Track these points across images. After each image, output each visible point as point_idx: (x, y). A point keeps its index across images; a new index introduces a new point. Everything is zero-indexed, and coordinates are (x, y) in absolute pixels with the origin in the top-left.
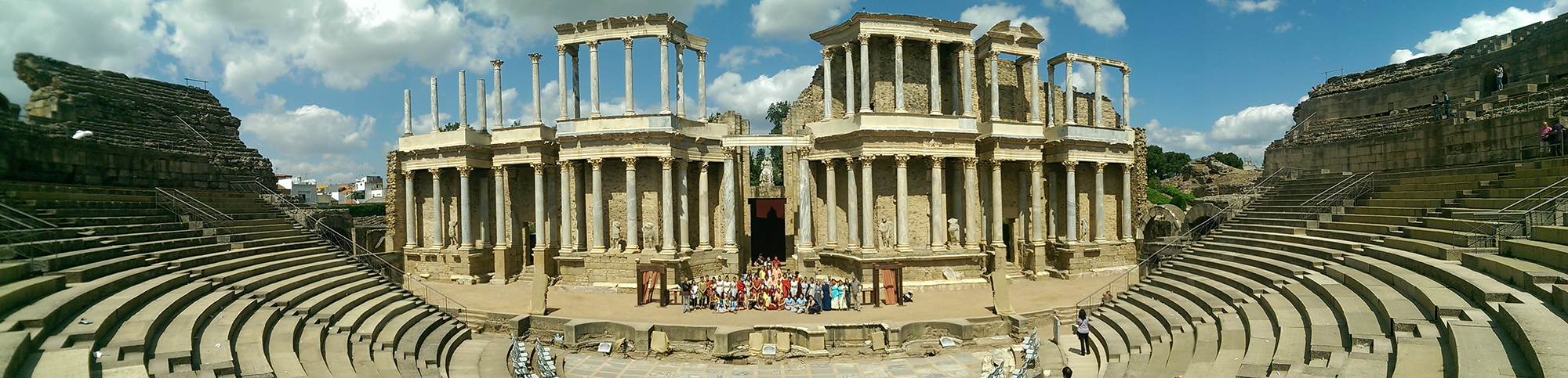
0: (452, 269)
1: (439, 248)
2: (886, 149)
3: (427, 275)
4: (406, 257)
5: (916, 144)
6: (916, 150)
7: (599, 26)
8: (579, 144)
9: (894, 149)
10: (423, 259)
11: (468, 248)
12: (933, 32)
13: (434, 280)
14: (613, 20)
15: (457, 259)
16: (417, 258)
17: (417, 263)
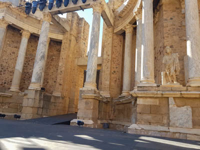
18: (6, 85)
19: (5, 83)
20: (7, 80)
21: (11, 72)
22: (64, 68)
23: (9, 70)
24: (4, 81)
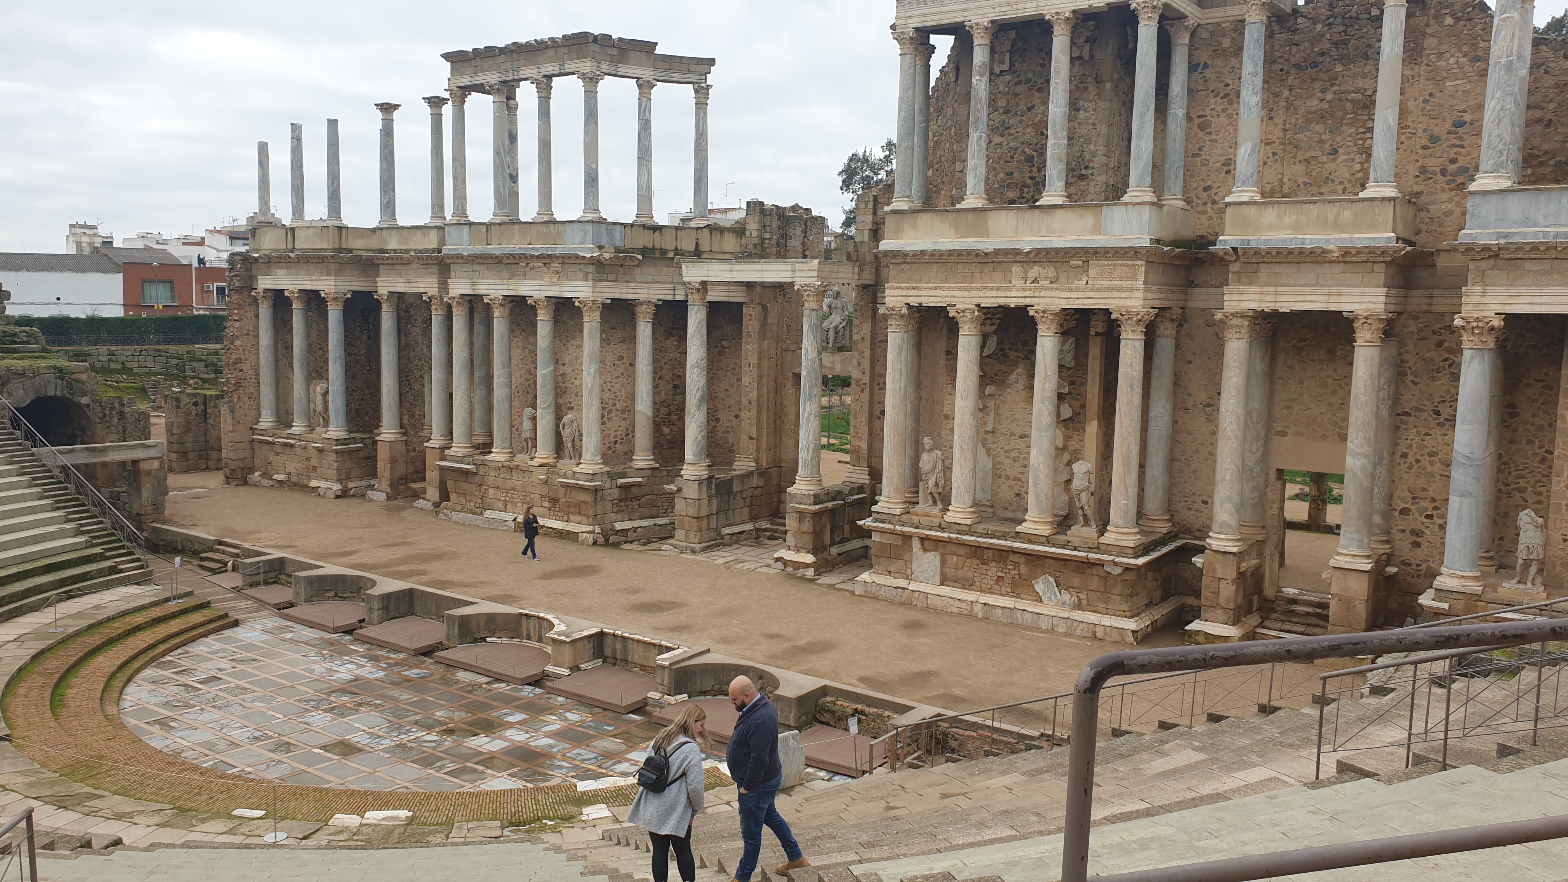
0: (315, 469)
1: (297, 431)
3: (281, 477)
10: (277, 449)
11: (335, 436)
15: (322, 454)
18: (618, 445)
19: (616, 442)
20: (619, 433)
21: (623, 411)
22: (755, 392)
23: (618, 406)
24: (612, 439)
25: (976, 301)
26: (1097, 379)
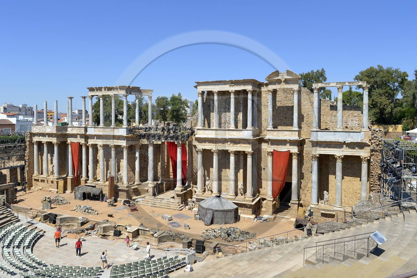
0: (50, 186)
1: (45, 176)
2: (208, 146)
3: (41, 188)
4: (33, 180)
5: (221, 144)
6: (221, 147)
7: (103, 89)
8: (95, 137)
9: (211, 146)
10: (40, 181)
11: (56, 177)
12: (231, 87)
13: (43, 190)
14: (107, 87)
15: (52, 182)
16: (37, 180)
17: (38, 182)
19: (130, 178)
25: (217, 148)
26: (242, 164)
